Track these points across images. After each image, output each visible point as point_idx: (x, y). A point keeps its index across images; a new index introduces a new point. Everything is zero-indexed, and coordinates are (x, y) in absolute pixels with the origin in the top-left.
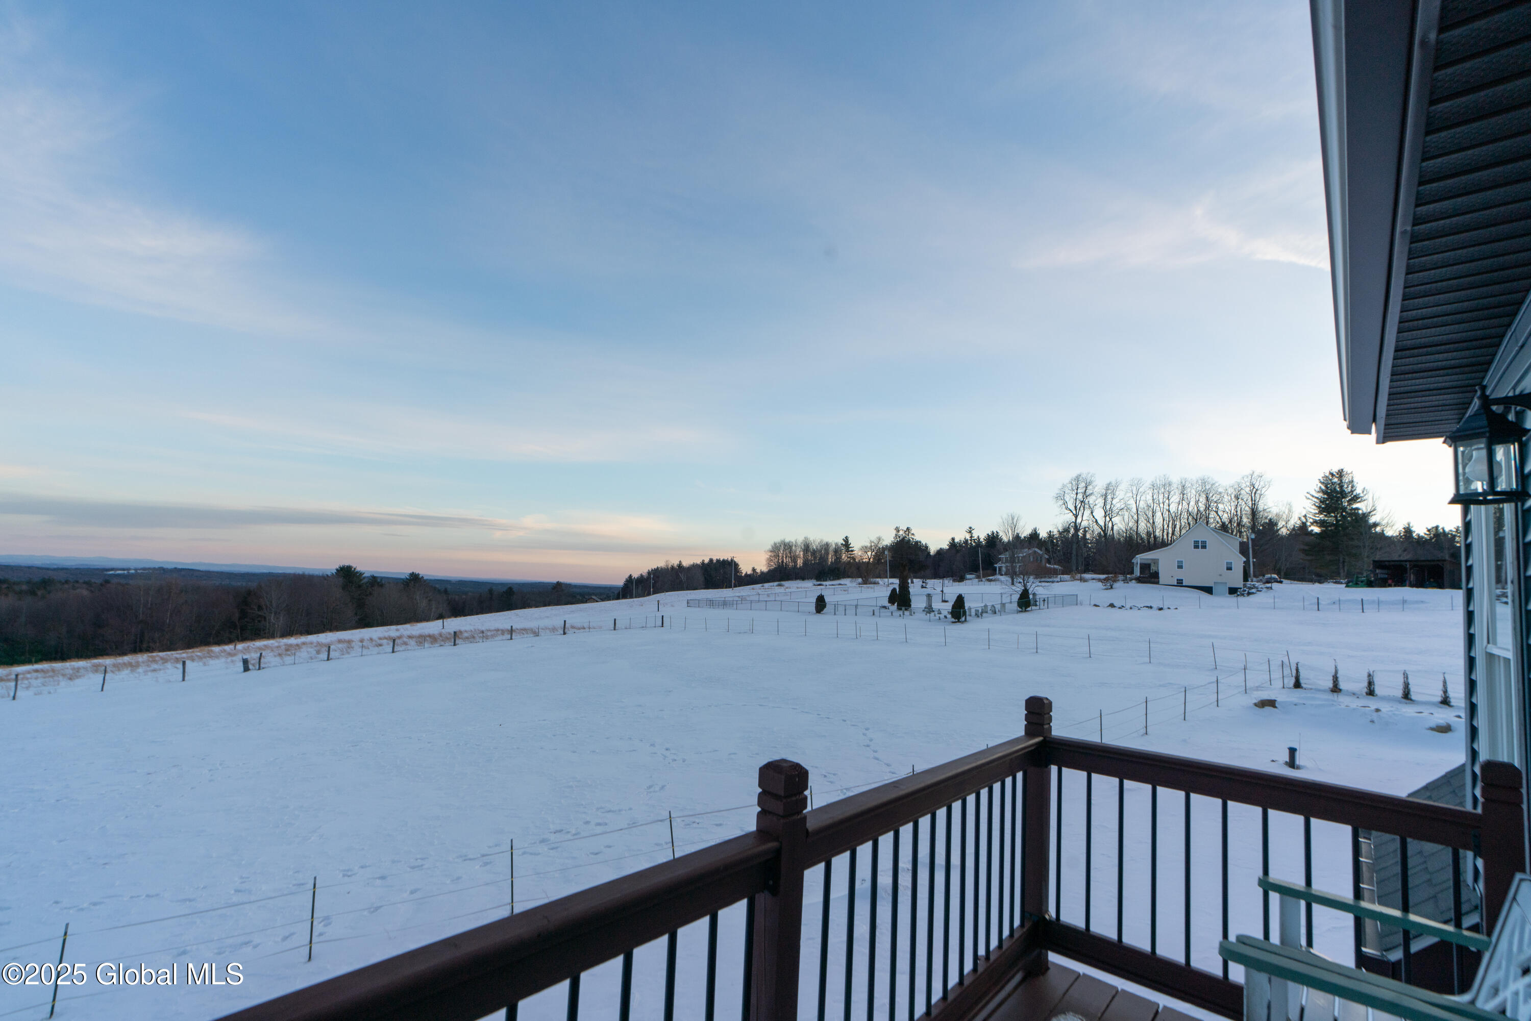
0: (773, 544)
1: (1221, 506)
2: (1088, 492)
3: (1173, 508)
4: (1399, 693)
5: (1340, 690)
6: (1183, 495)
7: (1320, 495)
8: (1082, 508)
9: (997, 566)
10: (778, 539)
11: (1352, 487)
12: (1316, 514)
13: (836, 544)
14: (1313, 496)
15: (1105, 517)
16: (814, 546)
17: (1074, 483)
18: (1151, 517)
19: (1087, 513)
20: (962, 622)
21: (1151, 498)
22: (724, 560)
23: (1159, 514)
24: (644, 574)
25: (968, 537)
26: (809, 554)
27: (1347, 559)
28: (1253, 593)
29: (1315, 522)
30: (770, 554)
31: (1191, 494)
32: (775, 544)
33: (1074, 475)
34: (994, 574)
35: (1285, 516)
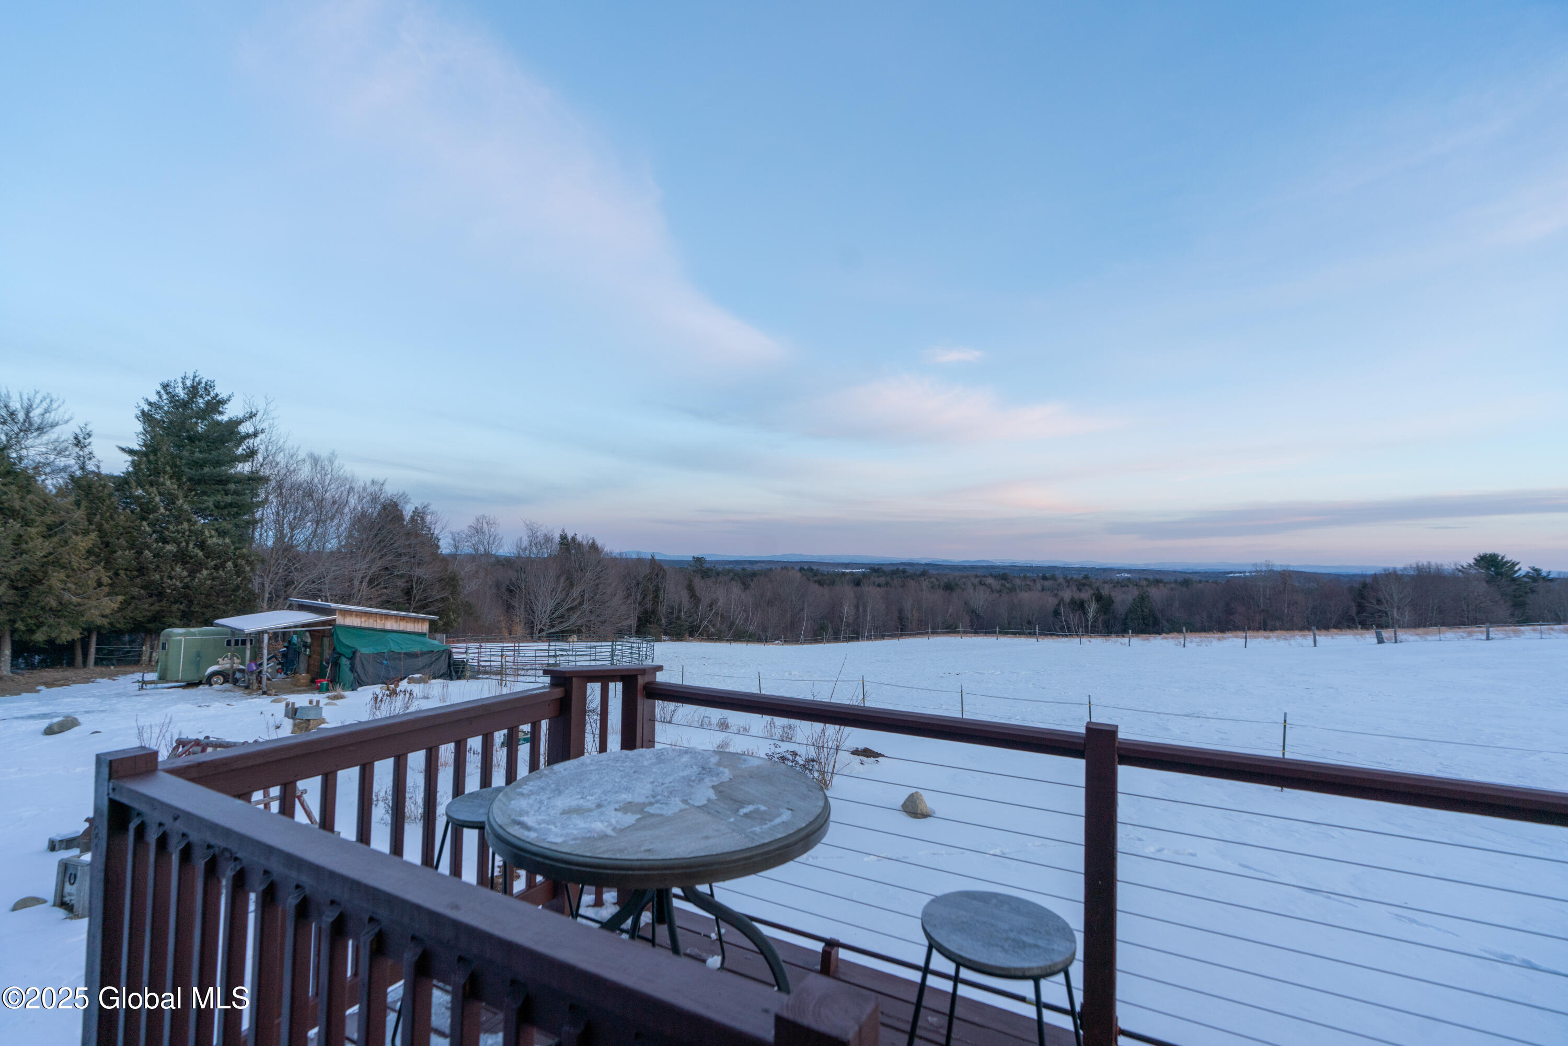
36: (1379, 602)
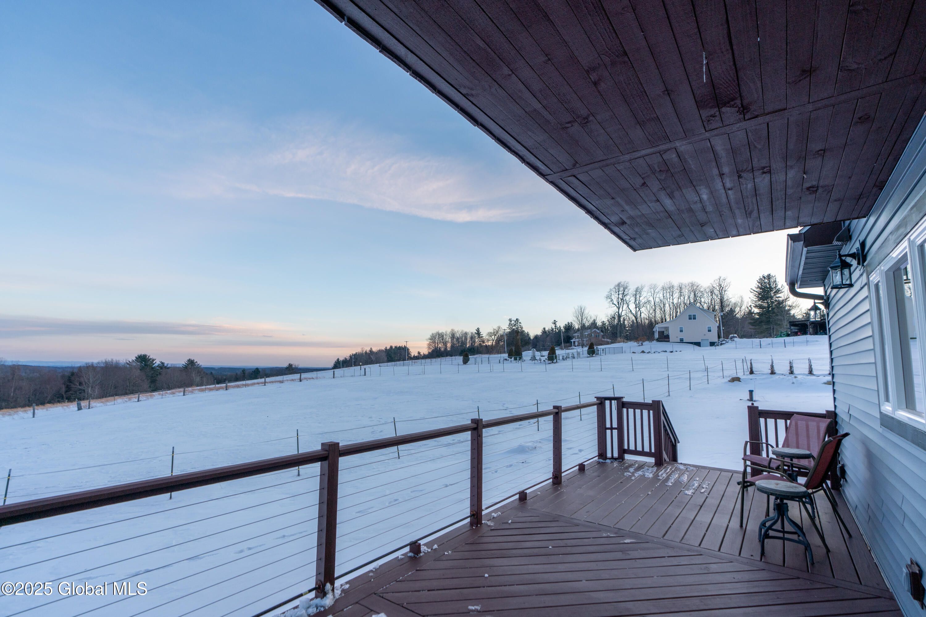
0: (431, 335)
1: (703, 300)
2: (625, 293)
3: (675, 301)
4: (807, 372)
5: (775, 373)
6: (681, 293)
7: (758, 290)
8: (622, 303)
9: (572, 341)
10: (434, 332)
11: (776, 285)
12: (756, 301)
13: (472, 333)
14: (754, 291)
15: (636, 308)
16: (458, 335)
17: (617, 288)
18: (663, 308)
19: (625, 306)
20: (555, 363)
21: (662, 296)
22: (399, 347)
23: (667, 305)
24: (347, 358)
25: (554, 327)
26: (455, 340)
27: (775, 327)
28: (724, 344)
29: (756, 306)
30: (429, 341)
31: (686, 292)
32: (433, 334)
33: (617, 283)
34: (571, 346)
35: (739, 304)
36: (81, 384)
